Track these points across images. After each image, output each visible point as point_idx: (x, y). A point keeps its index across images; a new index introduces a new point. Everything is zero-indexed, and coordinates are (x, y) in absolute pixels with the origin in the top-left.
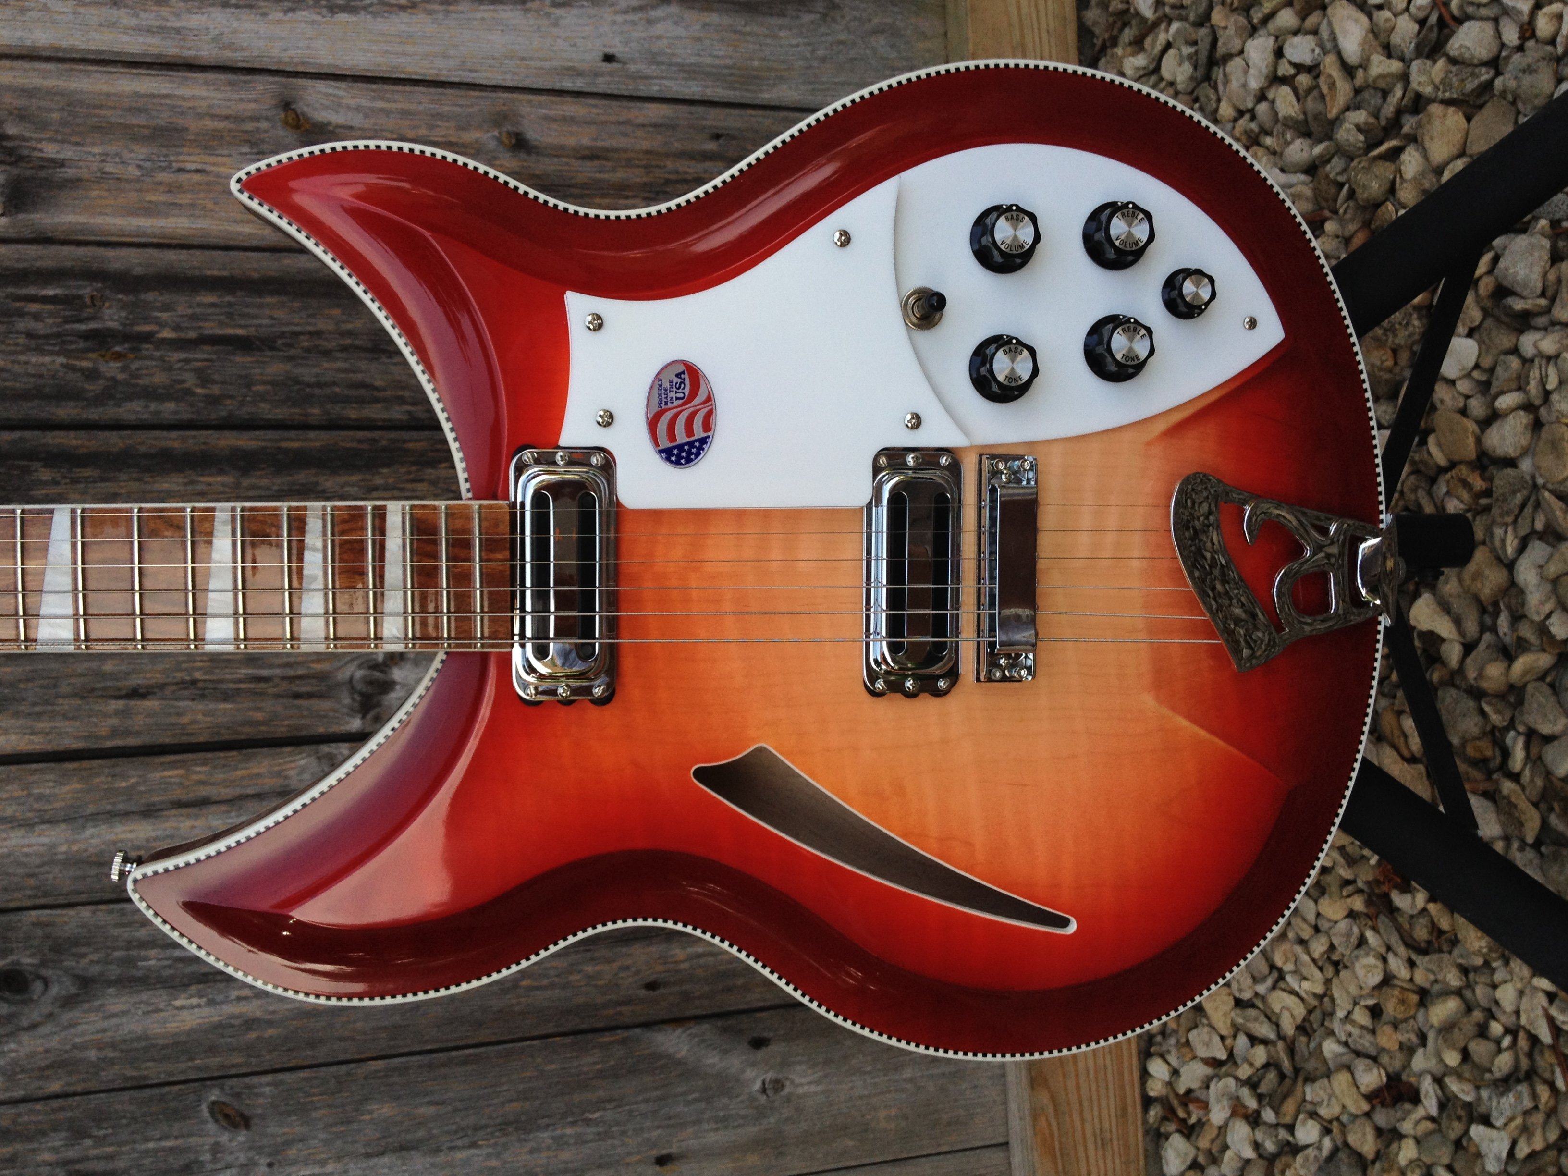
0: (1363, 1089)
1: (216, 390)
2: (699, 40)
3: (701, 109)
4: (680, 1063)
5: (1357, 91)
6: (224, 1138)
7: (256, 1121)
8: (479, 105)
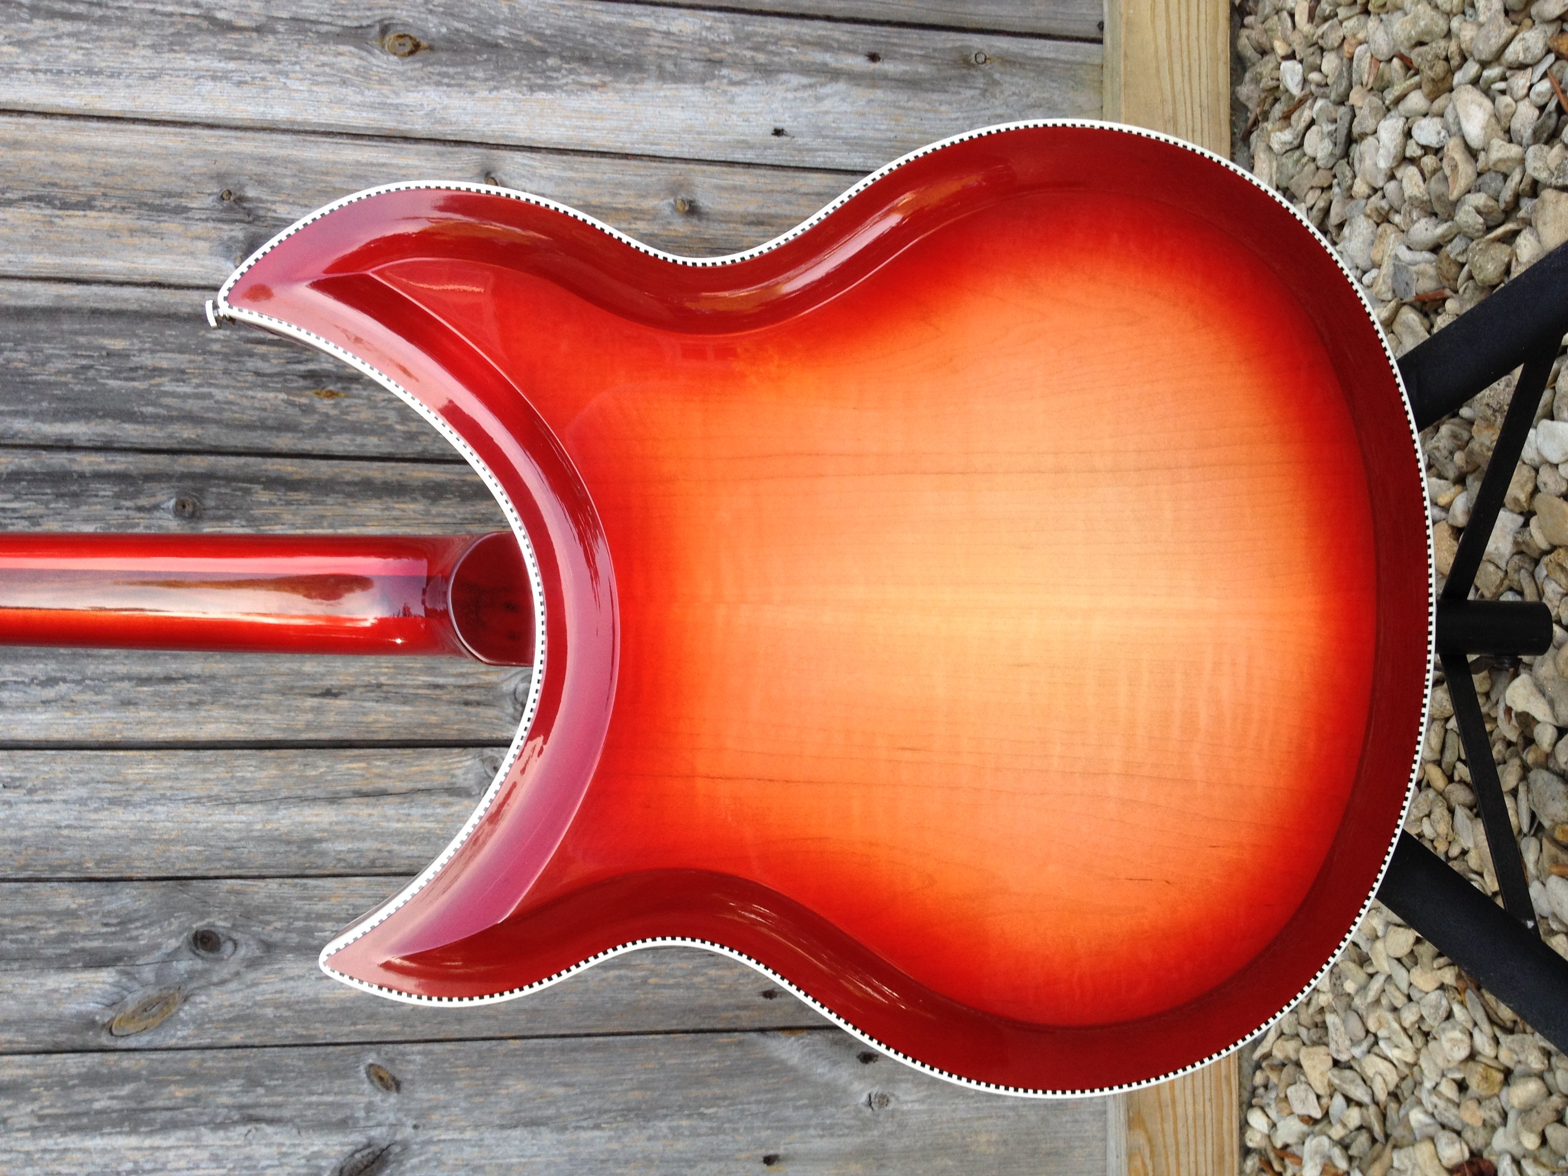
0: (1446, 1163)
1: (413, 427)
2: (863, 114)
4: (792, 1069)
5: (1479, 174)
6: (378, 1098)
7: (404, 1086)
8: (658, 175)
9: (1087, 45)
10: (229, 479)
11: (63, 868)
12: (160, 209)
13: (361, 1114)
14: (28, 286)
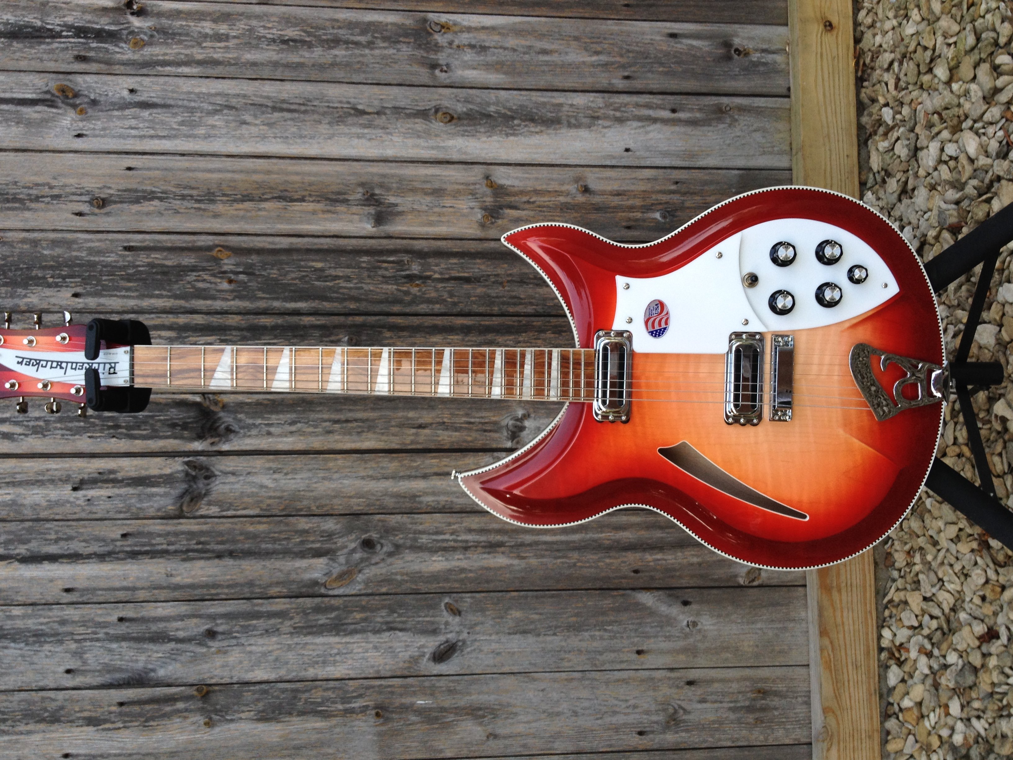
0: (976, 634)
1: (456, 299)
2: (669, 139)
3: (669, 171)
4: (648, 608)
5: (975, 170)
6: (450, 619)
7: (463, 613)
8: (570, 173)
9: (782, 99)
10: (372, 327)
11: (301, 510)
12: (336, 201)
13: (443, 627)
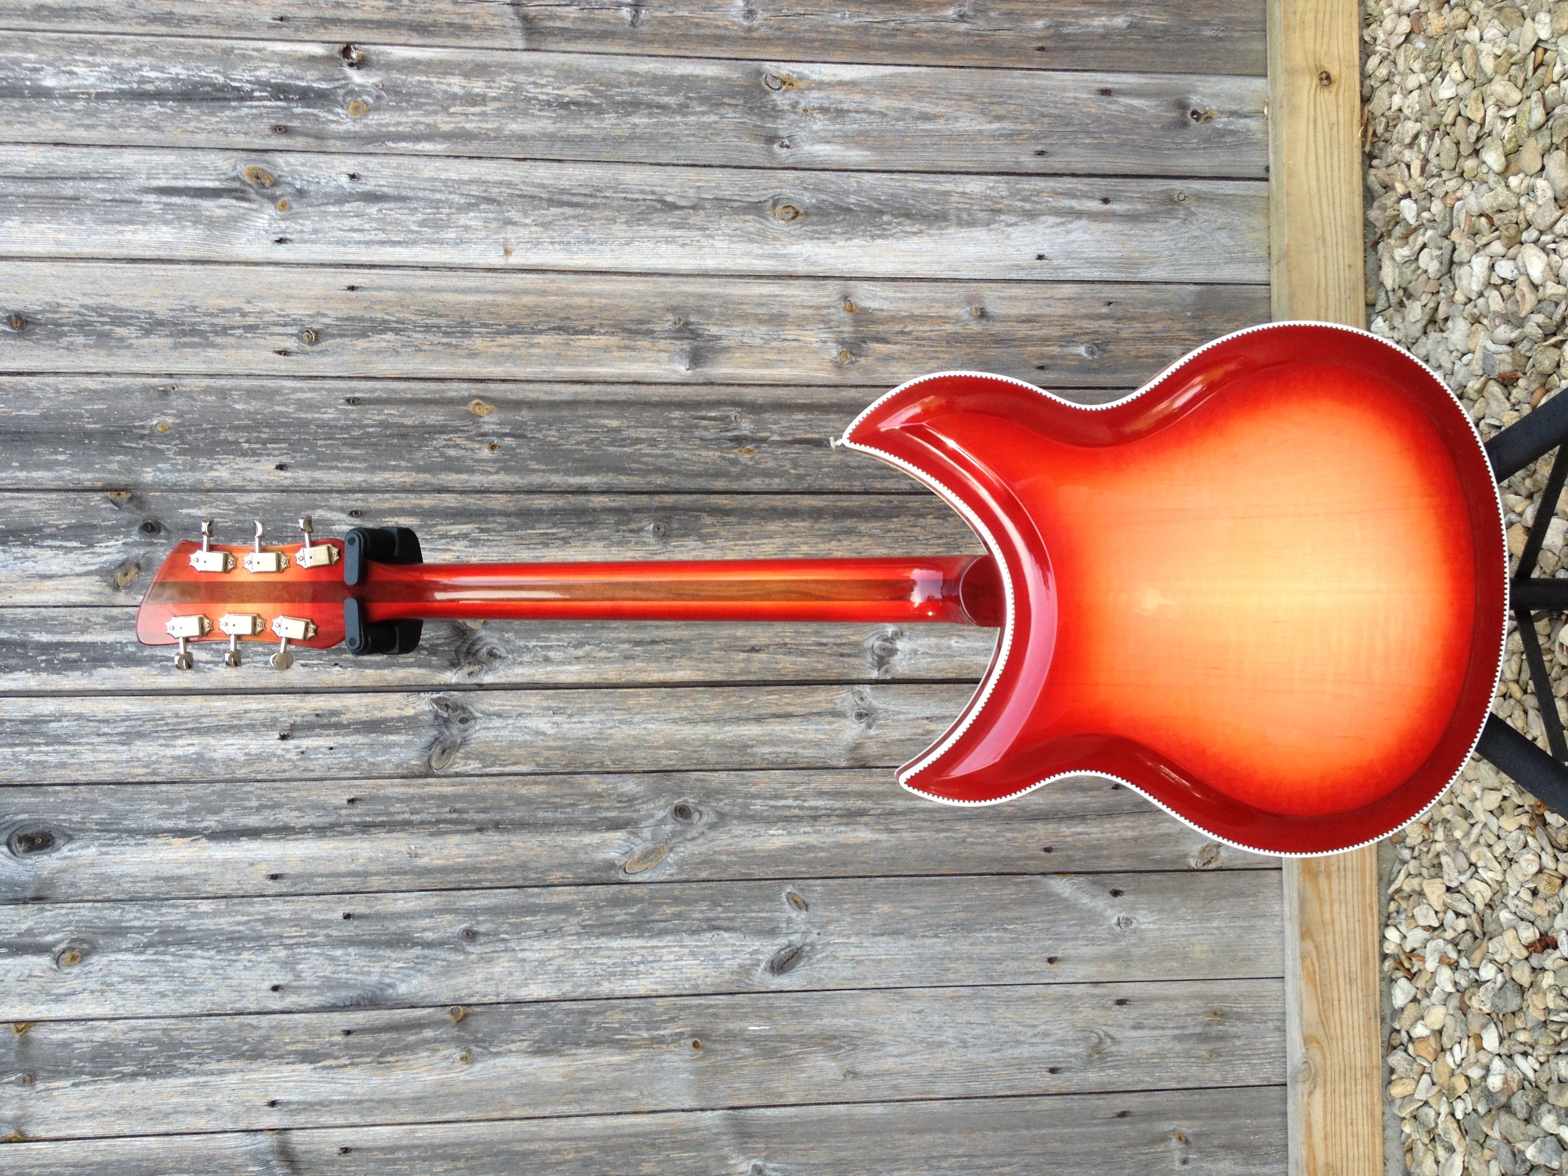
0: (1524, 941)
1: (802, 471)
2: (1099, 241)
3: (1098, 286)
4: (1066, 900)
5: (1539, 302)
6: (794, 915)
7: (811, 907)
8: (959, 291)
9: (1258, 183)
10: (687, 510)
11: (592, 765)
12: (636, 332)
13: (784, 925)
14: (557, 387)
